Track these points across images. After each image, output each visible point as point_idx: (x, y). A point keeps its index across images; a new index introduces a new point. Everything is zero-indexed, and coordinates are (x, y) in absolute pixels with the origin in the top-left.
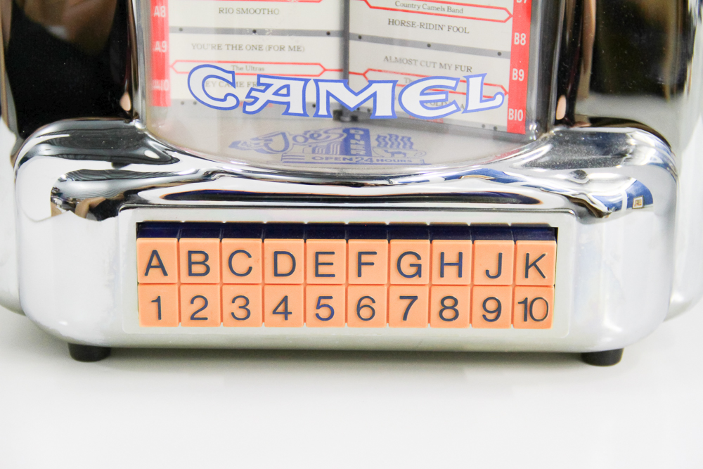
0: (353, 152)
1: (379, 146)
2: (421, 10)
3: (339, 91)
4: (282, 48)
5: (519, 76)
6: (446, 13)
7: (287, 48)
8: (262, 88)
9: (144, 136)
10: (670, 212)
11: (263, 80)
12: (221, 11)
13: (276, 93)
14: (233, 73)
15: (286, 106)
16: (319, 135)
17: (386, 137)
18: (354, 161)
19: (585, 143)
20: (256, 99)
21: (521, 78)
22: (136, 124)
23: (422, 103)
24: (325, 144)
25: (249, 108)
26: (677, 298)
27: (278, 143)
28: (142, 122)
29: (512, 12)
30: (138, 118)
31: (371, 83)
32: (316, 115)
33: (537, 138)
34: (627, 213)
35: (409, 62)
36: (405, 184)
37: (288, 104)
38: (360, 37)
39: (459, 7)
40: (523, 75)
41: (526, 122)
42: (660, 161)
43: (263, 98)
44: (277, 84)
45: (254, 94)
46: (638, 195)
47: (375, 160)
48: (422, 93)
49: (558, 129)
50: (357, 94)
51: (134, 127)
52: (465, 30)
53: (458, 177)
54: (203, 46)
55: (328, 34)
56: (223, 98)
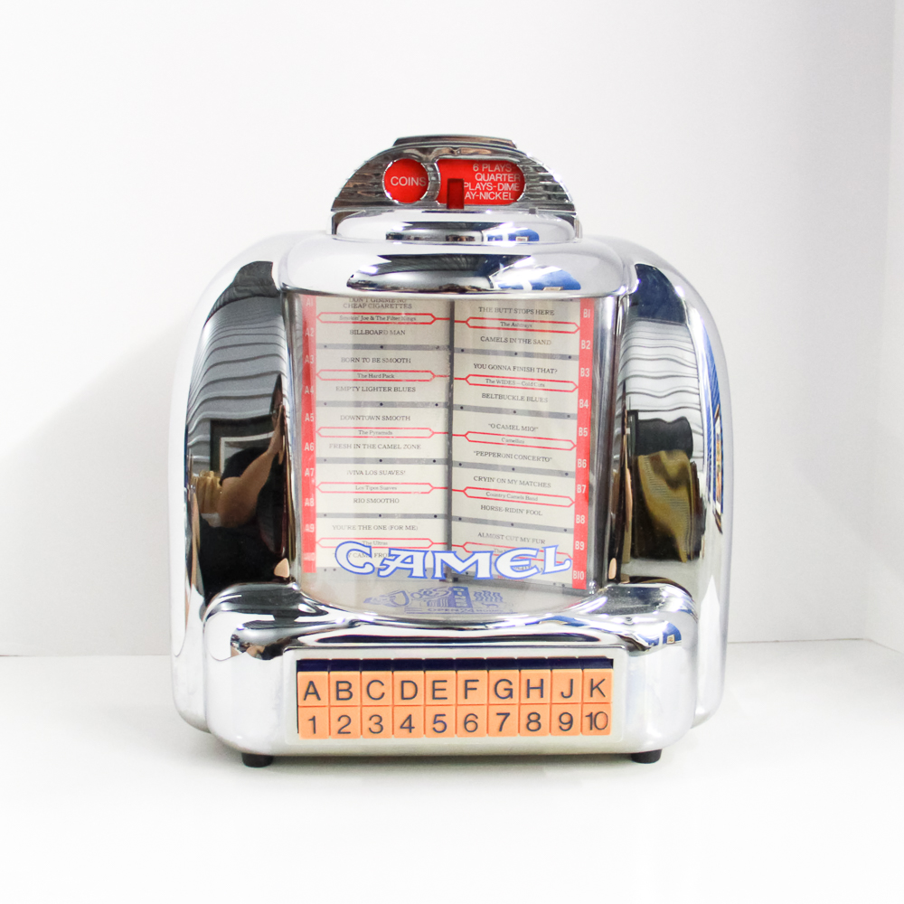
0: (458, 605)
1: (477, 599)
2: (506, 498)
3: (450, 559)
4: (401, 528)
5: (580, 546)
6: (524, 500)
7: (404, 528)
8: (393, 558)
9: (300, 595)
10: (694, 648)
11: (393, 552)
12: (356, 501)
13: (403, 562)
14: (370, 547)
15: (410, 571)
16: (431, 593)
17: (481, 593)
18: (460, 611)
19: (630, 595)
20: (388, 566)
21: (582, 548)
22: (292, 585)
23: (512, 567)
24: (436, 599)
25: (382, 573)
26: (700, 711)
27: (400, 599)
28: (298, 584)
29: (574, 500)
30: (295, 581)
31: (474, 553)
32: (433, 577)
33: (595, 592)
34: (663, 647)
35: (498, 537)
36: (497, 628)
37: (412, 569)
38: (460, 519)
39: (535, 496)
40: (583, 546)
41: (587, 580)
42: (685, 608)
43: (393, 565)
44: (404, 554)
45: (386, 562)
46: (671, 634)
47: (475, 610)
48: (512, 560)
49: (610, 585)
50: (463, 562)
51: (292, 589)
52: (539, 513)
53: (537, 623)
54: (341, 527)
55: (436, 516)
56: (362, 565)
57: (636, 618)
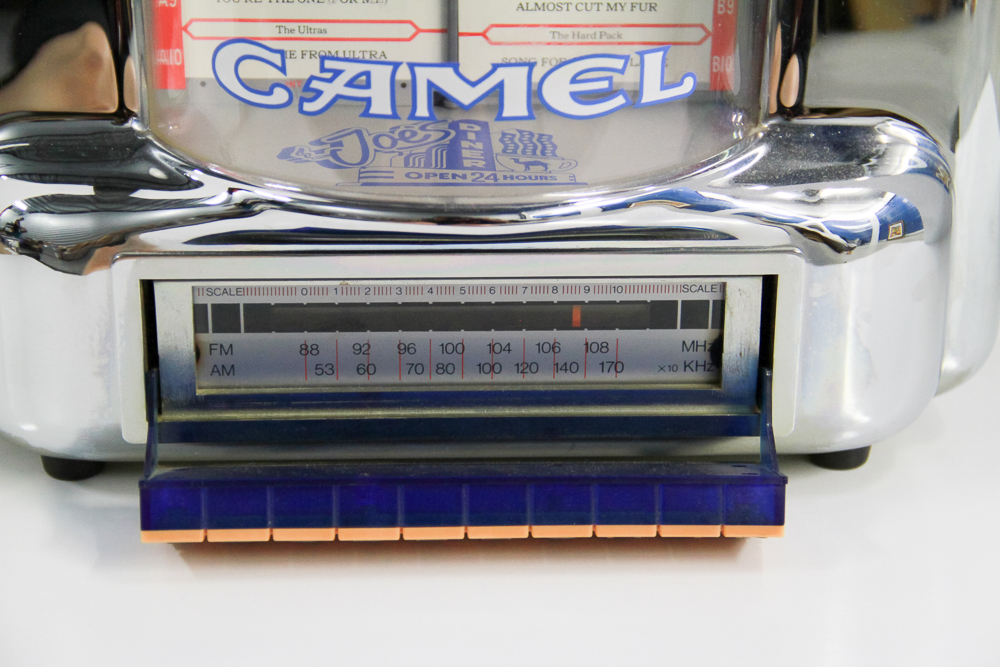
0: (467, 163)
1: (505, 151)
3: (446, 79)
5: (727, 8)
8: (328, 75)
9: (146, 143)
10: (943, 236)
11: (329, 64)
13: (350, 84)
14: (282, 53)
15: (364, 103)
16: (414, 134)
17: (514, 136)
18: (469, 180)
19: (814, 141)
20: (319, 93)
21: (730, 10)
22: (134, 125)
23: (572, 94)
24: (423, 149)
25: (308, 107)
26: (950, 364)
28: (141, 120)
32: (412, 116)
33: (745, 134)
34: (879, 248)
37: (368, 101)
43: (330, 91)
44: (351, 70)
45: (315, 84)
47: (500, 176)
48: (574, 81)
50: (474, 84)
51: (131, 130)
56: (267, 90)
57: (827, 190)
